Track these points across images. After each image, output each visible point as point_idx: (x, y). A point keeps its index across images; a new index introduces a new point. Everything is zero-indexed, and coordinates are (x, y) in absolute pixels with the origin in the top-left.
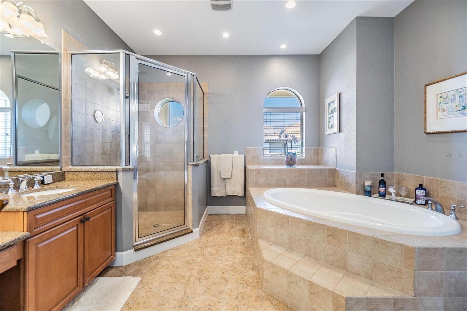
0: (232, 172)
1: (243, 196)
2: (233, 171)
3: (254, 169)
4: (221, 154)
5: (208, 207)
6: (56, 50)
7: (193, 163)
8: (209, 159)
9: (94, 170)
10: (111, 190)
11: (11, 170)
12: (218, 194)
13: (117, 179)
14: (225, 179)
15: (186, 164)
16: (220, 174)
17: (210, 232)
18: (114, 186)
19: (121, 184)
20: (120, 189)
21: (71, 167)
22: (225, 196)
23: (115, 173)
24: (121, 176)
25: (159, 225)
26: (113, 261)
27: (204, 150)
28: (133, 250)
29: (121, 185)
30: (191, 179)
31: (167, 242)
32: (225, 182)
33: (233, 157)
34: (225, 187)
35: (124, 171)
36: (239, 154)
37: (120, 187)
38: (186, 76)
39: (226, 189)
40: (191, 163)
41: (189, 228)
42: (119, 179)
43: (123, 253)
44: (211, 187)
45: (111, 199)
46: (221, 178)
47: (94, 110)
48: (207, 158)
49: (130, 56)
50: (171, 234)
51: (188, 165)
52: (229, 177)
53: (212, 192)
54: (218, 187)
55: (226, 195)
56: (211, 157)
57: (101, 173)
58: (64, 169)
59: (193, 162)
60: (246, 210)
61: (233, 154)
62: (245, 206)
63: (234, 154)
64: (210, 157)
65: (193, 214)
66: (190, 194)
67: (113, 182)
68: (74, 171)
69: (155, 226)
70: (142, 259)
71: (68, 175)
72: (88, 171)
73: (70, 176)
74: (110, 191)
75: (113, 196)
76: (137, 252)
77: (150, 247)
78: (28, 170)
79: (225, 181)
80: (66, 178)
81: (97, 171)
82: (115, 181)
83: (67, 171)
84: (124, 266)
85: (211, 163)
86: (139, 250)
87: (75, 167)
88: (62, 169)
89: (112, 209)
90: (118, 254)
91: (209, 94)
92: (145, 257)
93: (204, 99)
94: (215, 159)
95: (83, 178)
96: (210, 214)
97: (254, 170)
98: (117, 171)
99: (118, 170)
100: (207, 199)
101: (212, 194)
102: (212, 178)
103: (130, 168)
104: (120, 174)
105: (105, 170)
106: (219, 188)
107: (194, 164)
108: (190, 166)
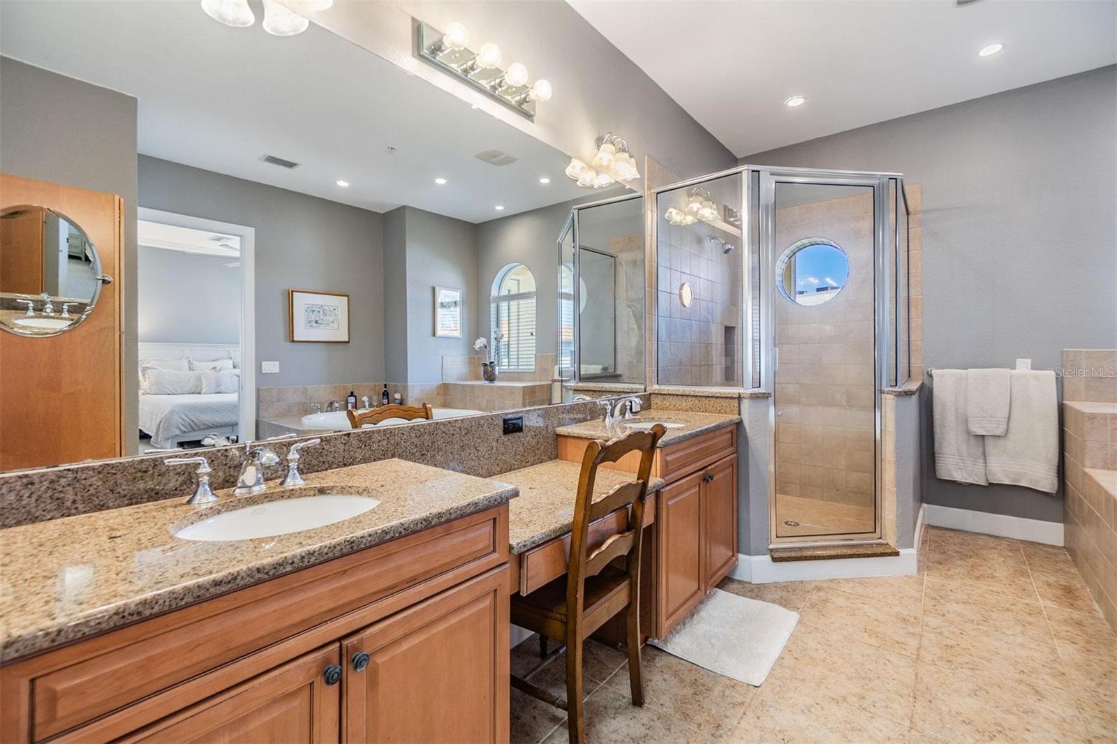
0: (1009, 418)
1: (1054, 492)
2: (1012, 417)
3: (1106, 415)
4: (966, 369)
5: (925, 505)
6: (636, 192)
7: (897, 389)
8: (926, 382)
9: (698, 394)
10: (732, 432)
11: (577, 389)
12: (958, 476)
13: (739, 414)
14: (983, 436)
15: (877, 392)
16: (966, 422)
17: (947, 568)
18: (735, 426)
19: (748, 422)
20: (746, 432)
21: (656, 387)
22: (983, 483)
23: (736, 401)
24: (747, 407)
25: (798, 524)
26: (734, 568)
27: (912, 357)
28: (768, 558)
29: (746, 424)
30: (890, 426)
31: (835, 560)
32: (984, 446)
33: (1011, 377)
34: (985, 460)
35: (753, 398)
36: (1034, 367)
37: (745, 429)
38: (875, 186)
39: (987, 464)
40: (890, 389)
41: (887, 544)
42: (742, 412)
43: (751, 557)
44: (936, 455)
45: (732, 448)
46: (968, 432)
47: (680, 285)
48: (921, 377)
49: (761, 172)
50: (844, 546)
51: (882, 392)
52: (997, 433)
53: (937, 468)
54: (961, 456)
55: (987, 480)
56: (934, 375)
57: (711, 399)
58: (649, 390)
59: (896, 385)
60: (1067, 536)
61: (1013, 366)
62: (1061, 525)
63: (1015, 369)
64: (931, 376)
65: (897, 510)
66: (890, 463)
67: (735, 417)
68: (664, 394)
69: (790, 525)
70: (786, 582)
71: (655, 401)
72: (688, 396)
73: (659, 402)
74: (730, 435)
75: (734, 445)
76: (777, 564)
77: (801, 560)
78: (599, 389)
79: (984, 443)
80: (652, 405)
81: (702, 396)
82: (737, 416)
83: (654, 394)
84: (755, 584)
85: (934, 391)
86: (781, 561)
87: (663, 387)
88: (647, 389)
89: (733, 468)
90: (742, 557)
91: (924, 212)
92: (792, 580)
93: (910, 226)
94: (945, 383)
95: (680, 407)
96: (931, 523)
97: (1106, 419)
98: (739, 398)
99: (742, 396)
100: (921, 483)
101: (938, 473)
102: (937, 430)
103: (763, 394)
104: (746, 404)
105: (718, 395)
106: (961, 460)
107: (900, 392)
108: (888, 395)
